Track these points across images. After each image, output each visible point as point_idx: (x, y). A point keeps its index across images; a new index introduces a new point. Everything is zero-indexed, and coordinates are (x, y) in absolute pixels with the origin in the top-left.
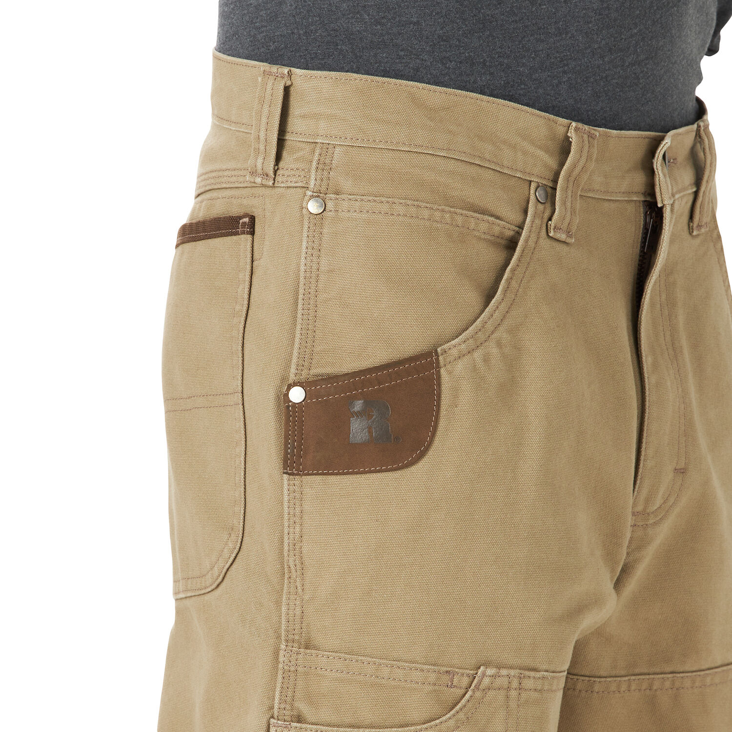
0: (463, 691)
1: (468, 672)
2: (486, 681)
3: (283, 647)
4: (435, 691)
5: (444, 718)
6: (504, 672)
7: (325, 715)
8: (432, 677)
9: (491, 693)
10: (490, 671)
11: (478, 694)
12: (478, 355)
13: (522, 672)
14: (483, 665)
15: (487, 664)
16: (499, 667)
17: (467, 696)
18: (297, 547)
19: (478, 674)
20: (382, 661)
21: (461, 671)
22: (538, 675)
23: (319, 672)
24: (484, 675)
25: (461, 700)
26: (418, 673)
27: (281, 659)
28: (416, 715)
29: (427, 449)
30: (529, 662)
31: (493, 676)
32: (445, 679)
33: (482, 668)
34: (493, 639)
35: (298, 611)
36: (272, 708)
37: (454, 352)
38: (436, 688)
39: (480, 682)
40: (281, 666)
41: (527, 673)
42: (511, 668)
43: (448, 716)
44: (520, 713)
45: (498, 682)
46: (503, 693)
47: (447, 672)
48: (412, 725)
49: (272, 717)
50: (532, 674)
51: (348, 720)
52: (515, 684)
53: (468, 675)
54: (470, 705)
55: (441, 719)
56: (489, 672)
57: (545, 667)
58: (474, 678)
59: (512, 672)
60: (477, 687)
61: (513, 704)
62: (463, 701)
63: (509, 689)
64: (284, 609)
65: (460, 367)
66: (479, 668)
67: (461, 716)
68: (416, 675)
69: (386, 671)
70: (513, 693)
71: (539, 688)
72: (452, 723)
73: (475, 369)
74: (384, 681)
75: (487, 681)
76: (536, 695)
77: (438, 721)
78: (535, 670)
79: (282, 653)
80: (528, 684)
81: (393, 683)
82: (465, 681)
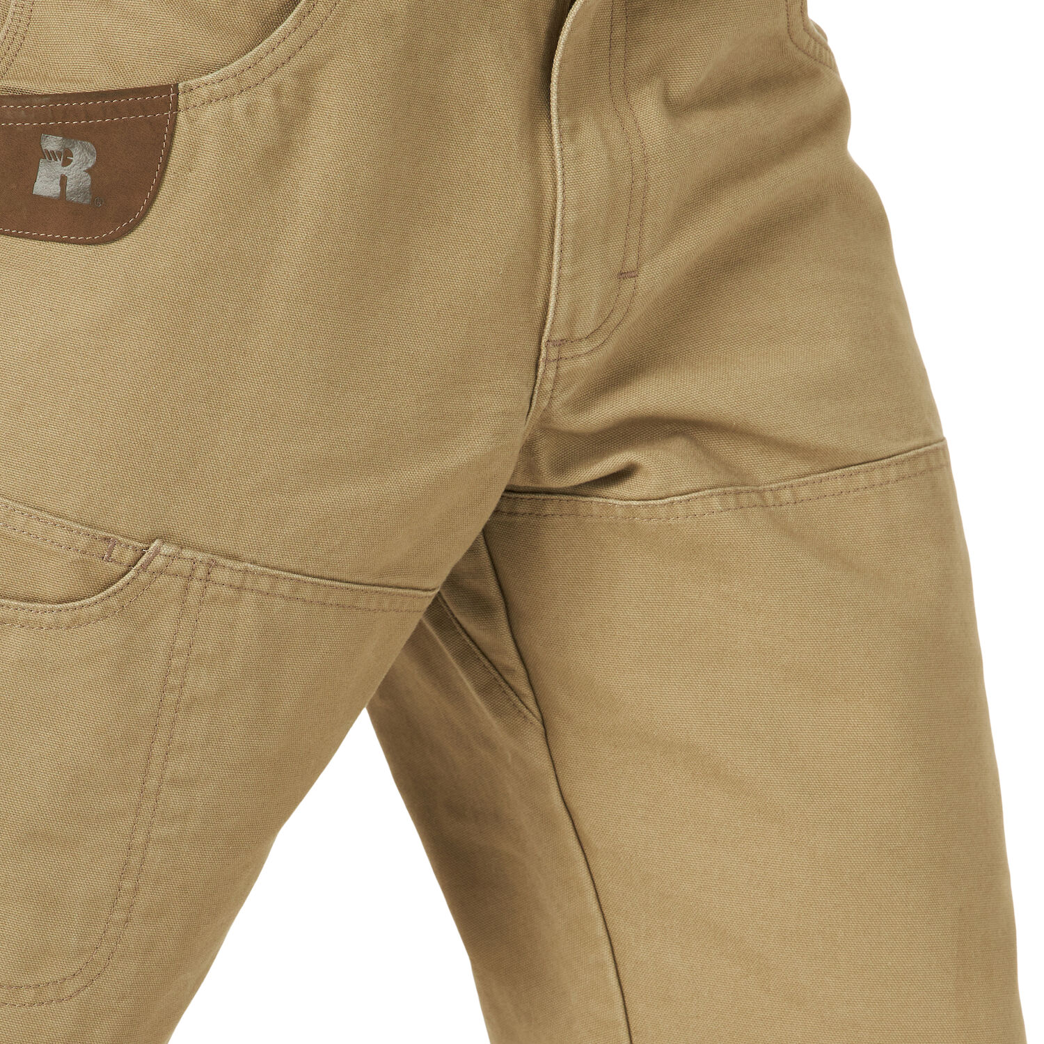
0: (124, 569)
1: (136, 544)
2: (159, 562)
4: (83, 561)
5: (87, 601)
6: (187, 553)
8: (82, 542)
9: (163, 579)
10: (167, 549)
11: (144, 577)
12: (238, 103)
13: (216, 558)
14: (160, 538)
15: (165, 539)
16: (183, 545)
17: (128, 577)
19: (150, 549)
20: (16, 505)
21: (126, 540)
22: (239, 566)
24: (157, 552)
25: (119, 580)
26: (64, 533)
28: (49, 590)
29: (138, 222)
30: (228, 545)
31: (171, 557)
32: (102, 547)
33: (156, 543)
34: (181, 505)
37: (204, 92)
38: (86, 557)
39: (149, 562)
41: (222, 561)
42: (201, 550)
43: (93, 599)
44: (201, 613)
45: (177, 565)
46: (180, 581)
47: (105, 539)
48: (43, 601)
50: (230, 563)
52: (201, 572)
53: (135, 549)
54: (129, 589)
55: (82, 602)
56: (165, 549)
57: (254, 556)
58: (143, 554)
59: (200, 556)
60: (144, 568)
61: (192, 599)
62: (120, 583)
63: (190, 577)
65: (210, 112)
66: (153, 541)
67: (113, 602)
68: (60, 535)
69: (20, 520)
70: (196, 585)
71: (237, 584)
72: (96, 609)
73: (228, 120)
75: (161, 561)
76: (231, 592)
77: (77, 604)
78: (235, 558)
80: (218, 575)
81: (26, 539)
82: (129, 555)
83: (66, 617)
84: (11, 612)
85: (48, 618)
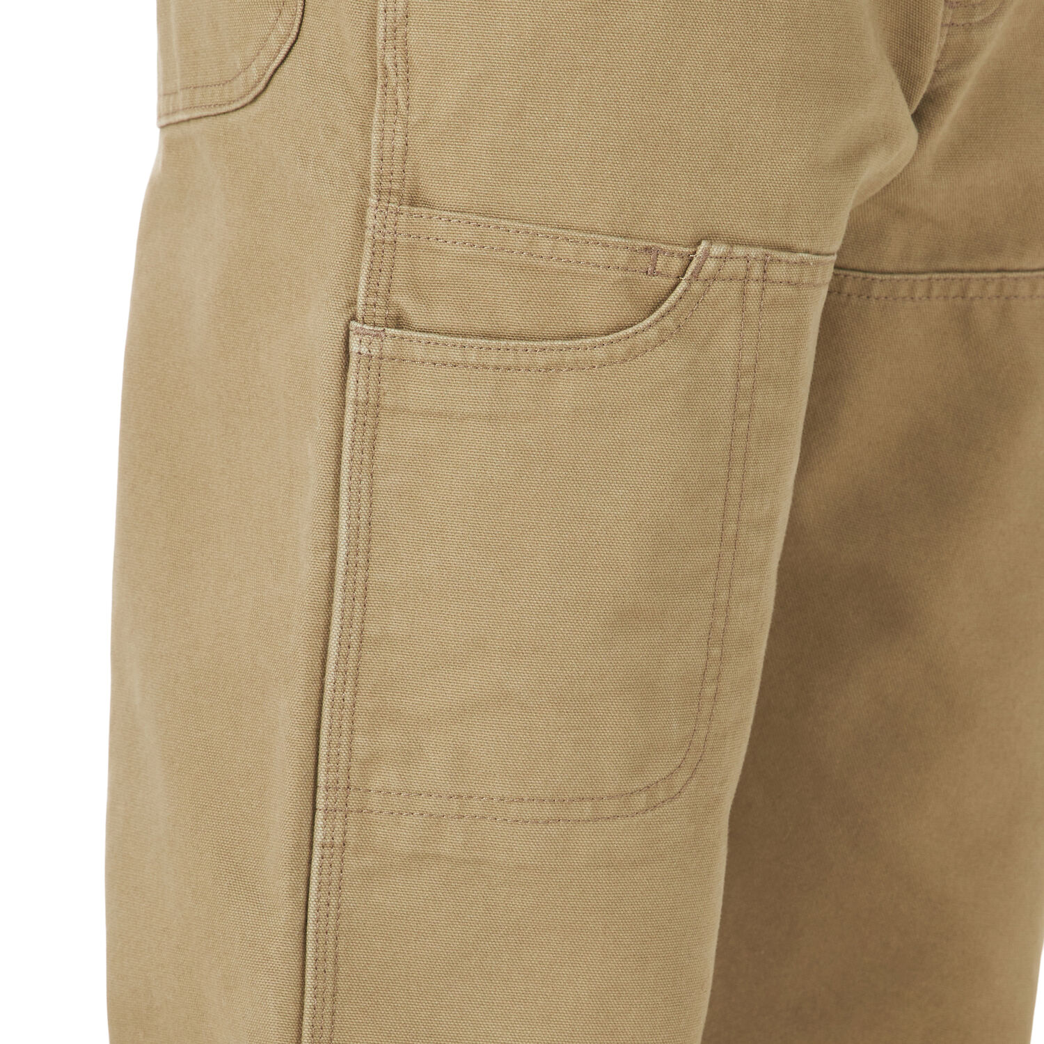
0: (672, 281)
1: (681, 249)
2: (711, 265)
3: (373, 201)
4: (626, 280)
5: (641, 325)
6: (739, 251)
7: (443, 315)
8: (622, 257)
9: (718, 286)
10: (718, 250)
11: (697, 287)
13: (769, 251)
14: (706, 238)
15: (712, 238)
16: (732, 243)
17: (679, 290)
18: (400, 33)
19: (698, 253)
20: (539, 228)
21: (669, 247)
22: (795, 257)
23: (434, 245)
24: (707, 254)
25: (668, 296)
26: (600, 250)
27: (370, 221)
28: (594, 320)
30: (779, 236)
31: (723, 258)
32: (644, 260)
33: (704, 244)
34: (723, 197)
35: (399, 142)
36: (352, 303)
38: (629, 275)
39: (700, 268)
40: (369, 233)
41: (776, 254)
42: (751, 244)
43: (647, 321)
44: (763, 320)
45: (730, 267)
46: (736, 286)
47: (646, 249)
48: (587, 336)
49: (354, 318)
50: (784, 255)
51: (481, 325)
52: (756, 272)
53: (681, 256)
54: (683, 304)
55: (635, 328)
56: (715, 250)
57: (804, 245)
58: (691, 261)
59: (753, 252)
60: (695, 276)
61: (752, 306)
62: (673, 298)
63: (746, 280)
64: (375, 138)
66: (699, 243)
67: (669, 322)
68: (596, 253)
69: (545, 245)
70: (754, 287)
71: (795, 279)
72: (653, 334)
74: (541, 262)
75: (712, 265)
76: (789, 291)
77: (630, 330)
78: (789, 249)
79: (370, 212)
80: (778, 272)
81: (557, 265)
82: (677, 264)
83: (620, 349)
84: (555, 356)
85: (600, 354)
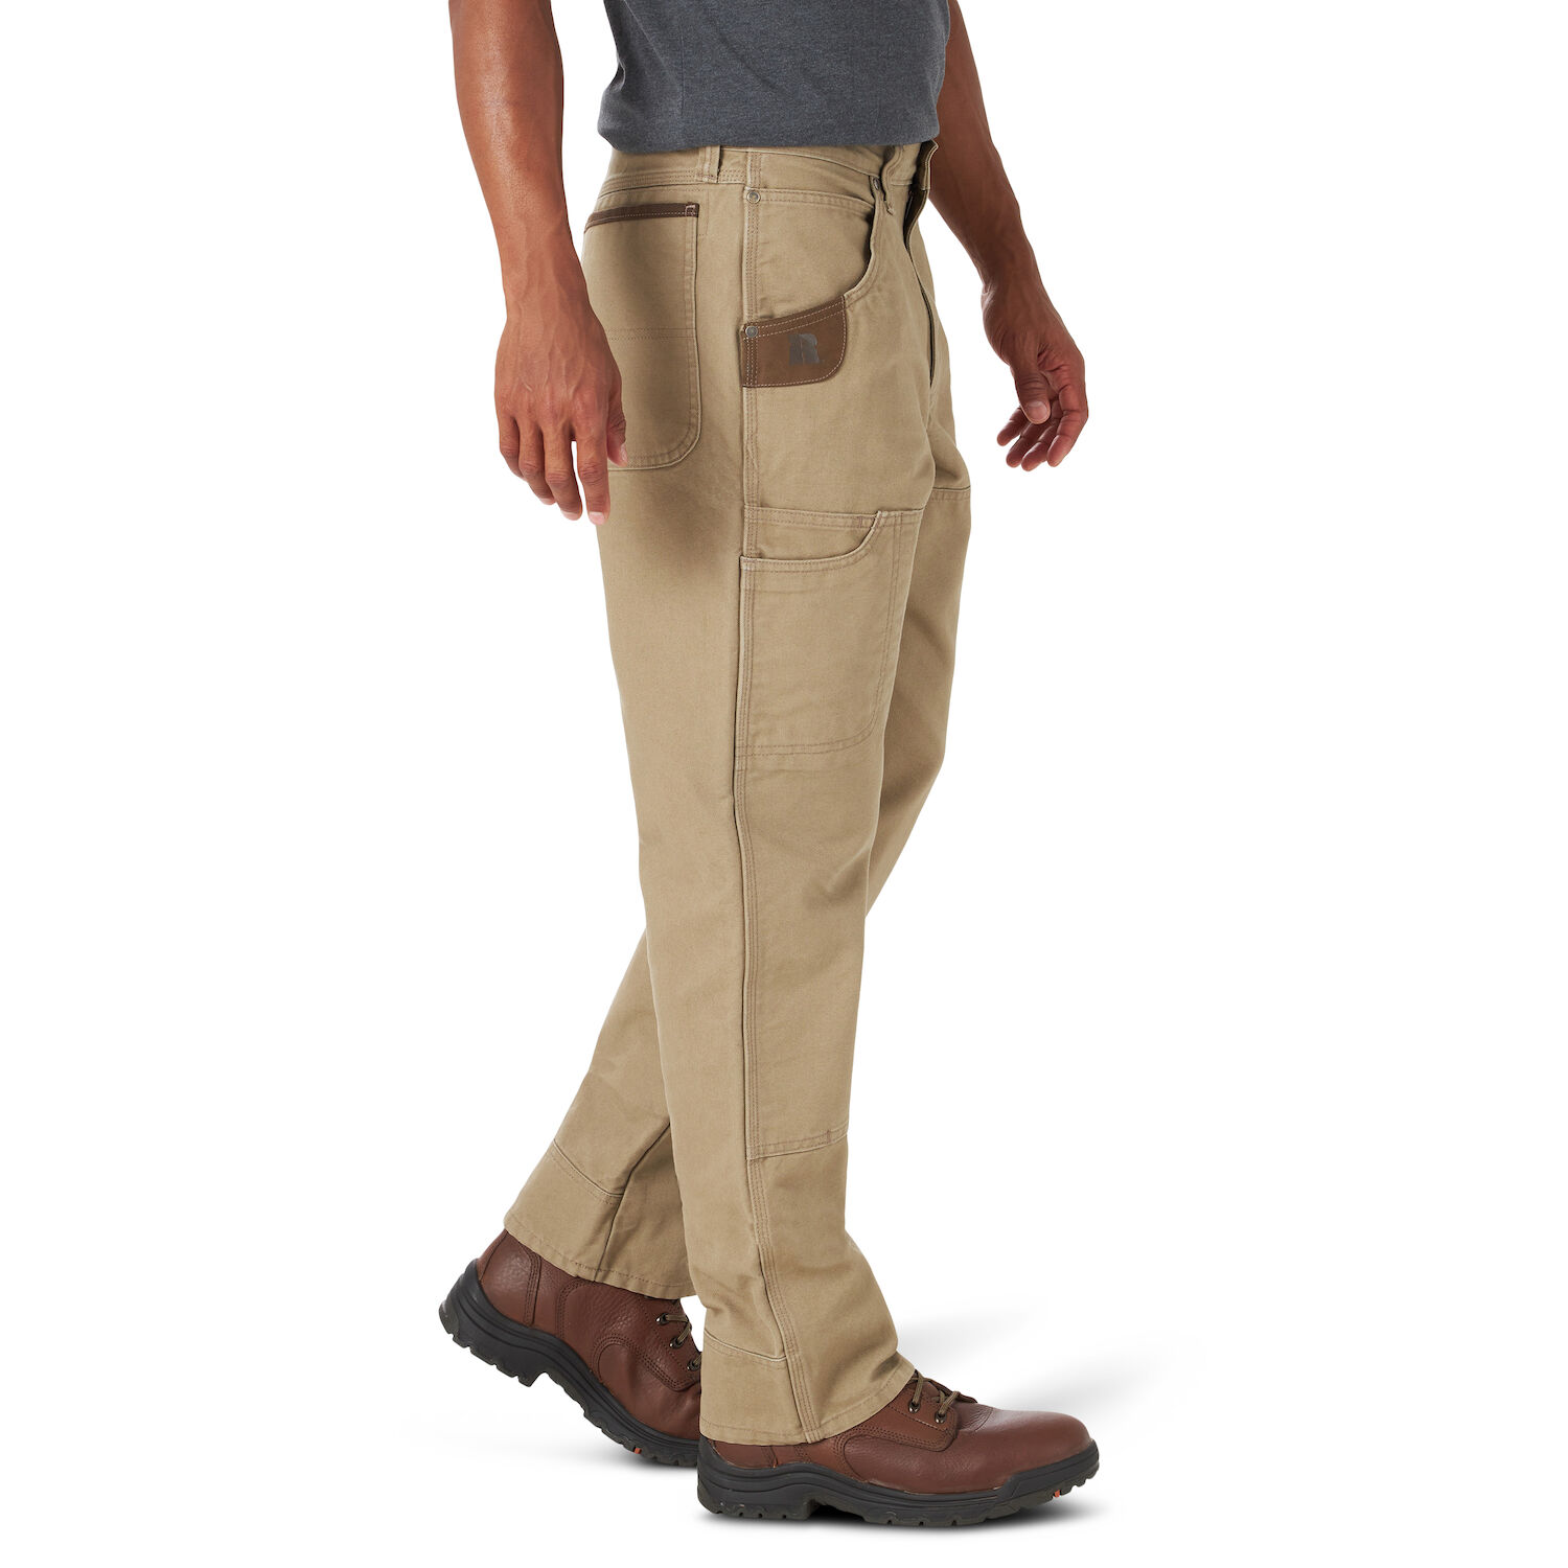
0: (868, 529)
1: (871, 515)
3: (746, 507)
4: (851, 531)
5: (858, 549)
6: (892, 513)
7: (779, 552)
8: (850, 522)
9: (885, 529)
10: (885, 514)
11: (878, 531)
12: (868, 299)
13: (903, 512)
14: (880, 510)
15: (882, 510)
16: (889, 510)
17: (871, 532)
18: (754, 437)
19: (877, 516)
20: (817, 513)
21: (866, 515)
22: (912, 513)
23: (773, 523)
24: (881, 517)
26: (842, 520)
27: (746, 515)
28: (840, 549)
29: (841, 366)
30: (906, 505)
31: (887, 518)
32: (857, 522)
33: (879, 512)
35: (756, 481)
36: (742, 549)
37: (854, 296)
38: (852, 528)
39: (878, 522)
40: (746, 520)
41: (906, 513)
42: (896, 510)
43: (860, 547)
45: (890, 521)
46: (892, 528)
47: (858, 517)
48: (838, 555)
49: (742, 555)
50: (908, 512)
51: (795, 554)
52: (899, 521)
53: (871, 518)
54: (873, 538)
55: (856, 550)
56: (883, 514)
57: (915, 507)
58: (875, 520)
59: (897, 513)
60: (877, 526)
61: (898, 535)
62: (869, 536)
63: (895, 525)
64: (745, 481)
65: (858, 305)
66: (877, 512)
67: (869, 546)
68: (839, 521)
69: (819, 520)
70: (898, 527)
71: (913, 522)
72: (863, 551)
73: (867, 308)
74: (819, 527)
76: (910, 527)
77: (853, 552)
78: (910, 510)
79: (746, 511)
80: (906, 520)
81: (825, 528)
82: (870, 522)
83: (851, 560)
84: (826, 565)
85: (843, 562)
